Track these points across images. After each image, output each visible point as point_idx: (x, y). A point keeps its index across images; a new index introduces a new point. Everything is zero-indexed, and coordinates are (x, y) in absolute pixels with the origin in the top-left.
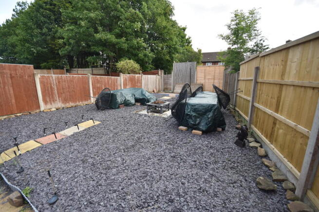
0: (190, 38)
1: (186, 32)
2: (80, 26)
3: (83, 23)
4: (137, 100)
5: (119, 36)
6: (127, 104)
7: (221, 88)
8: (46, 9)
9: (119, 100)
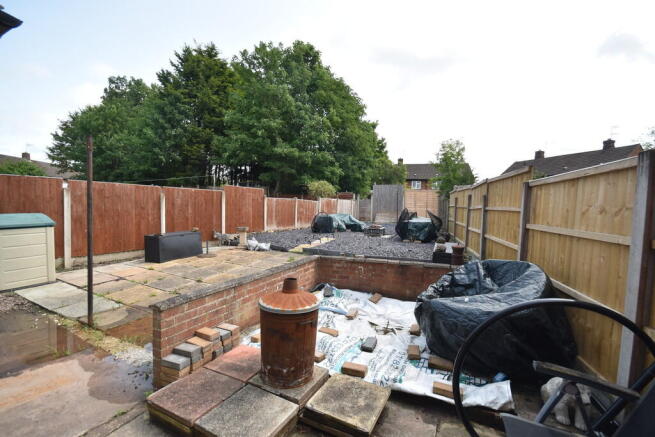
0: (383, 140)
1: (376, 130)
2: (255, 136)
3: (260, 133)
4: (348, 226)
5: (302, 149)
6: (339, 229)
7: (436, 214)
8: (183, 103)
9: (335, 224)
